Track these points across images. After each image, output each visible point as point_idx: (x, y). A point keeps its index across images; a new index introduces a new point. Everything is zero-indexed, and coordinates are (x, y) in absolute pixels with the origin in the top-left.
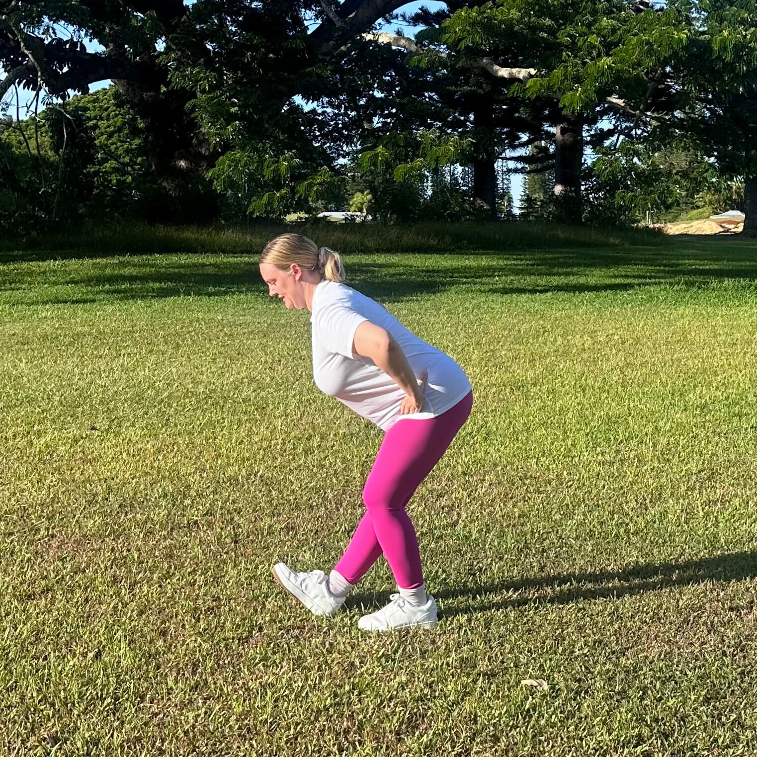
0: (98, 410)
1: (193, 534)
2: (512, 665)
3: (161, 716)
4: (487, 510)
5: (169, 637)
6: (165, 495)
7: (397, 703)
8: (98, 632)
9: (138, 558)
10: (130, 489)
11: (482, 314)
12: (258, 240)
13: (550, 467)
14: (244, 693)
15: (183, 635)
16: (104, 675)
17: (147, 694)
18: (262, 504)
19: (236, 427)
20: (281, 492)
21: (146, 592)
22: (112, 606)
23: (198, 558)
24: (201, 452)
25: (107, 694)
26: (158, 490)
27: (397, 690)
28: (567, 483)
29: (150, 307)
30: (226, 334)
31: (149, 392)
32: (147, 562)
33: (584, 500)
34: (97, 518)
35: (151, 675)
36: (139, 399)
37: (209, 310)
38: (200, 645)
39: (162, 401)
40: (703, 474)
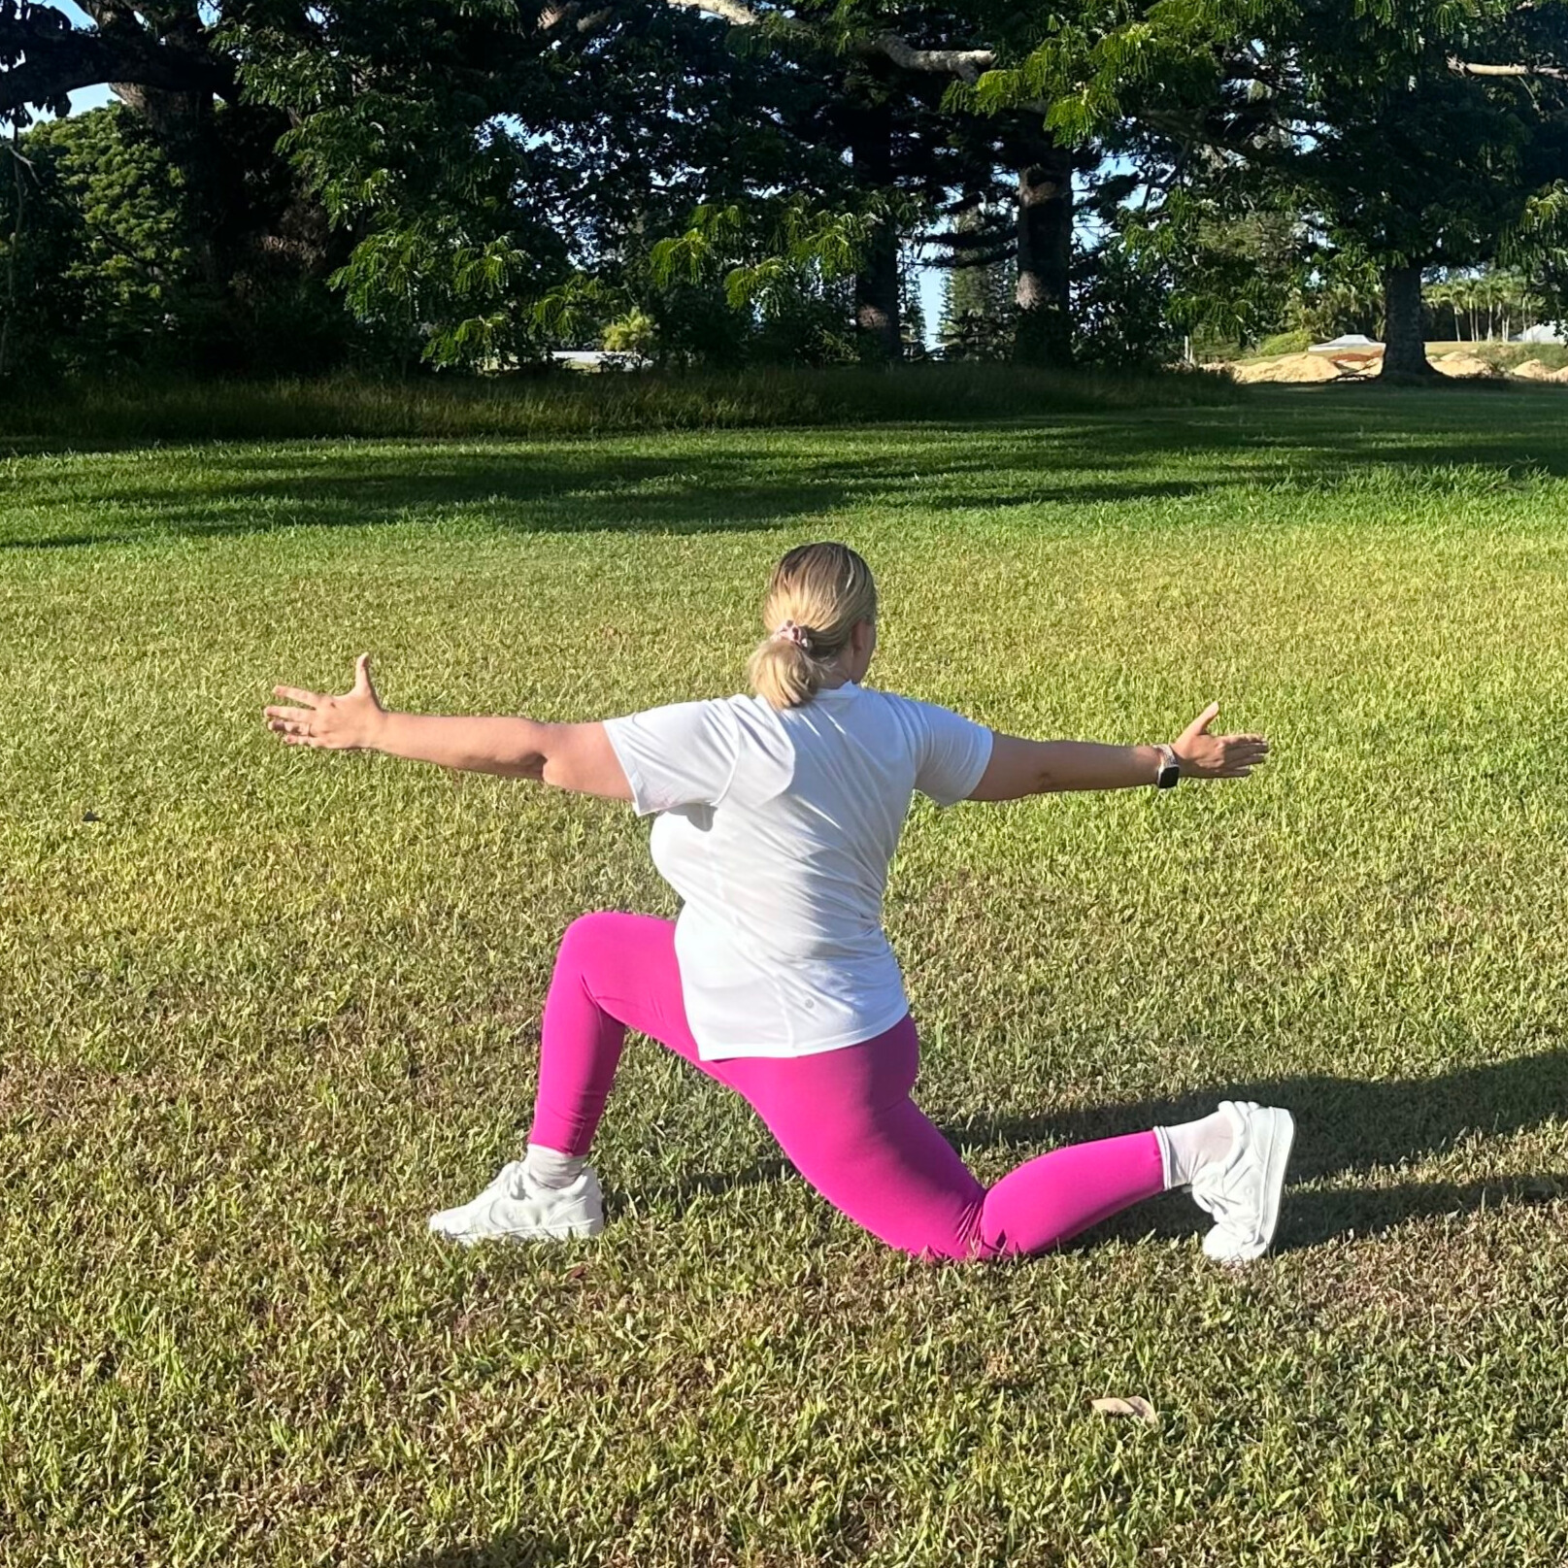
0: (99, 775)
1: (318, 1057)
2: (1065, 1359)
3: (257, 1527)
4: (960, 980)
5: (270, 1316)
6: (252, 968)
7: (814, 1472)
8: (104, 1309)
9: (195, 1118)
10: (172, 955)
11: (896, 551)
12: (426, 410)
13: (1082, 876)
14: (452, 1459)
15: (304, 1308)
16: (120, 1422)
17: (221, 1468)
18: (469, 982)
19: (400, 805)
20: (507, 952)
21: (213, 1204)
22: (136, 1240)
23: (331, 1114)
24: (326, 864)
25: (127, 1473)
26: (236, 955)
27: (807, 1436)
28: (1121, 911)
29: (206, 549)
30: (369, 605)
31: (209, 733)
32: (215, 1128)
33: (1163, 950)
34: (99, 1026)
35: (230, 1416)
36: (187, 751)
37: (332, 554)
38: (344, 1334)
39: (239, 753)
40: (1403, 882)
